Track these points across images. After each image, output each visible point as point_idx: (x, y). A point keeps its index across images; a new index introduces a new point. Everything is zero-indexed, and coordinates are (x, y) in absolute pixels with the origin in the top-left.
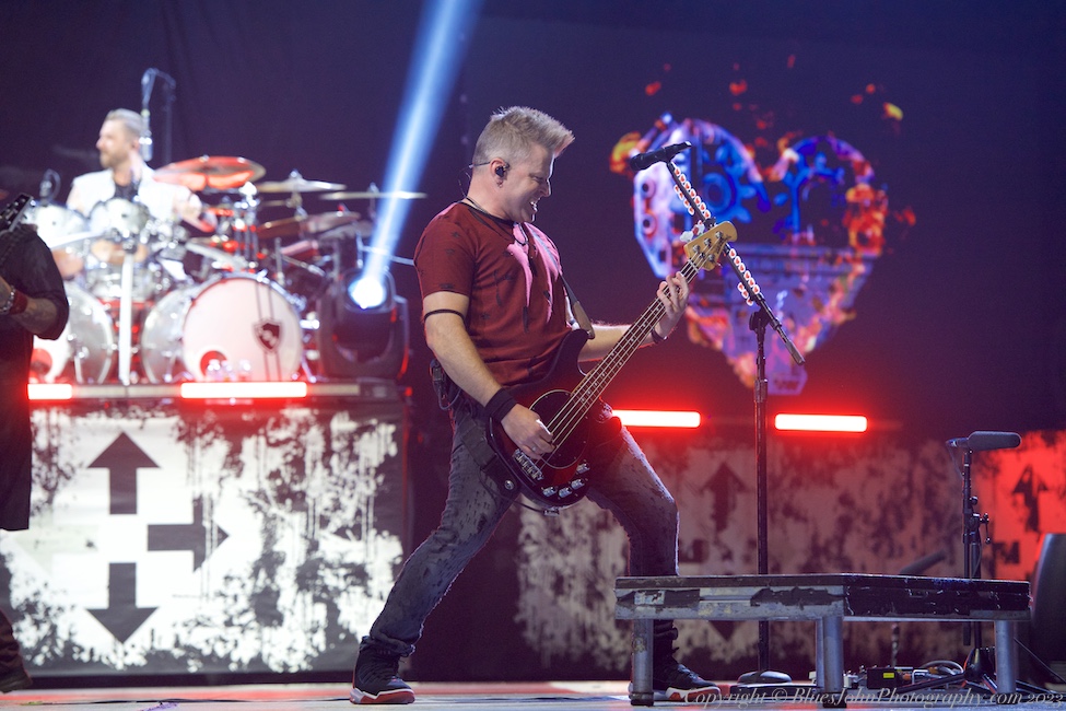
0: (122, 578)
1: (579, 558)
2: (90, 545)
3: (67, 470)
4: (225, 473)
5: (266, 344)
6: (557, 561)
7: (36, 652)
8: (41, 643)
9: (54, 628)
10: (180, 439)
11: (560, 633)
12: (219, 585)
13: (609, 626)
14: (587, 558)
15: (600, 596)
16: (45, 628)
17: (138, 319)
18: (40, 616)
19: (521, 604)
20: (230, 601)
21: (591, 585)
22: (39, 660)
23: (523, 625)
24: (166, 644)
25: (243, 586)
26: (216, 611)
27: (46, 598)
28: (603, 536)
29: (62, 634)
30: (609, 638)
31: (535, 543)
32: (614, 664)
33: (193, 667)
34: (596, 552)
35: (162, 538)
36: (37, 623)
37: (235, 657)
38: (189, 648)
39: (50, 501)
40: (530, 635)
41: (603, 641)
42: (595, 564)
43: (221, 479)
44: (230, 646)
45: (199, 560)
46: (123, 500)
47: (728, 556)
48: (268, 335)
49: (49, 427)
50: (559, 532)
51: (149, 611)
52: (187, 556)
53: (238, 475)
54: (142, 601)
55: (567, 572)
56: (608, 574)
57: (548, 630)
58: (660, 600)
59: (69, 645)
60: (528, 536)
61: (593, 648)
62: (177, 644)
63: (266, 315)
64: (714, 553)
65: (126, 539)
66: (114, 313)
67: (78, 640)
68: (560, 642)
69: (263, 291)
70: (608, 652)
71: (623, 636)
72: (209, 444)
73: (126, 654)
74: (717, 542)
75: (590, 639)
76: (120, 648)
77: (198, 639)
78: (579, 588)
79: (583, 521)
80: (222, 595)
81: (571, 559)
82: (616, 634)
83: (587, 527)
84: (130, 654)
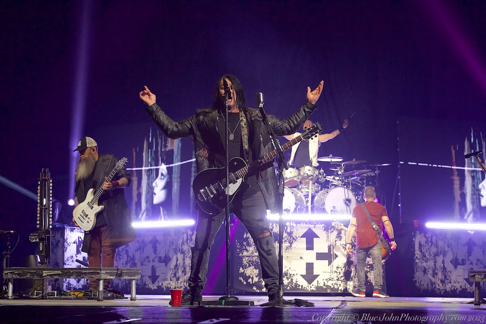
0: (310, 267)
1: (431, 264)
2: (301, 258)
3: (295, 238)
4: (337, 239)
5: (347, 204)
6: (425, 264)
7: (288, 286)
8: (289, 283)
9: (292, 280)
10: (324, 230)
11: (425, 284)
12: (335, 269)
13: (439, 282)
14: (433, 264)
15: (436, 274)
16: (290, 280)
17: (313, 197)
18: (289, 276)
19: (415, 276)
20: (338, 274)
21: (434, 271)
22: (288, 288)
23: (416, 281)
24: (322, 285)
25: (342, 270)
26: (334, 276)
27: (290, 272)
28: (437, 257)
29: (294, 281)
30: (439, 285)
31: (419, 259)
32: (440, 292)
33: (329, 291)
34: (435, 262)
35: (320, 256)
36: (288, 278)
37: (340, 289)
38: (327, 286)
39: (291, 246)
40: (417, 284)
41: (437, 286)
42: (435, 265)
43: (336, 241)
44: (338, 286)
45: (330, 263)
46: (310, 246)
47: (471, 263)
48: (347, 202)
49: (290, 226)
50: (425, 256)
51: (317, 276)
52: (327, 262)
53: (340, 240)
54: (315, 273)
55: (427, 267)
56: (439, 268)
57: (422, 283)
58: (483, 277)
59: (296, 284)
60: (417, 257)
61: (434, 288)
62: (324, 285)
63: (347, 197)
64: (468, 263)
65: (310, 256)
66: (306, 196)
67: (298, 283)
68: (425, 286)
69: (346, 190)
70: (439, 289)
71: (443, 285)
72: (333, 231)
73: (311, 287)
74: (468, 260)
75: (434, 286)
76: (309, 286)
77: (330, 283)
78: (431, 272)
79: (431, 254)
80: (336, 272)
81: (428, 264)
82: (441, 285)
83: (433, 255)
84: (312, 287)
